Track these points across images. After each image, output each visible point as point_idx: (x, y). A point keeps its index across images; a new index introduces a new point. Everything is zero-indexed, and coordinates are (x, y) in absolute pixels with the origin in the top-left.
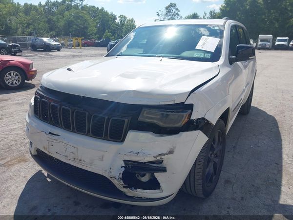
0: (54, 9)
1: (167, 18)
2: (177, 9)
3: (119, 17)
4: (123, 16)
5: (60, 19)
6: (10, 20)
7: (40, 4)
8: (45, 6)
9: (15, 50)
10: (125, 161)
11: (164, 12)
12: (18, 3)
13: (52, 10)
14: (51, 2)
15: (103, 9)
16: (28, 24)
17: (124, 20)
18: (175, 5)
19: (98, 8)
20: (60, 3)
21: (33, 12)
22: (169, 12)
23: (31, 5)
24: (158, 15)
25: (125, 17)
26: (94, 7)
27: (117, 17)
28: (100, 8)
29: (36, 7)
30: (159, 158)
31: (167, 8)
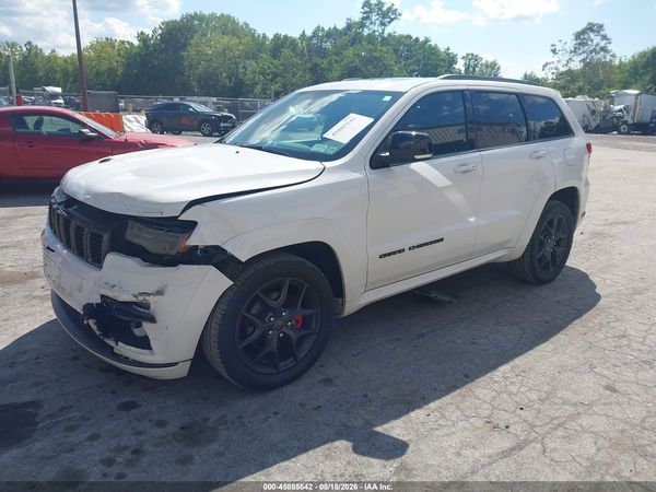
0: (328, 45)
1: (575, 58)
2: (604, 37)
3: (463, 58)
4: (472, 55)
5: (335, 66)
6: (244, 67)
7: (303, 35)
8: (311, 38)
9: (226, 125)
10: (102, 296)
11: (571, 44)
12: (264, 34)
13: (324, 45)
14: (323, 30)
15: (427, 41)
16: (275, 75)
17: (476, 66)
18: (601, 27)
19: (417, 39)
20: (341, 32)
21: (287, 52)
22: (583, 44)
23: (286, 37)
24: (554, 51)
25: (476, 58)
26: (409, 37)
27: (459, 57)
28: (422, 39)
29: (294, 40)
30: (141, 298)
31: (578, 36)
